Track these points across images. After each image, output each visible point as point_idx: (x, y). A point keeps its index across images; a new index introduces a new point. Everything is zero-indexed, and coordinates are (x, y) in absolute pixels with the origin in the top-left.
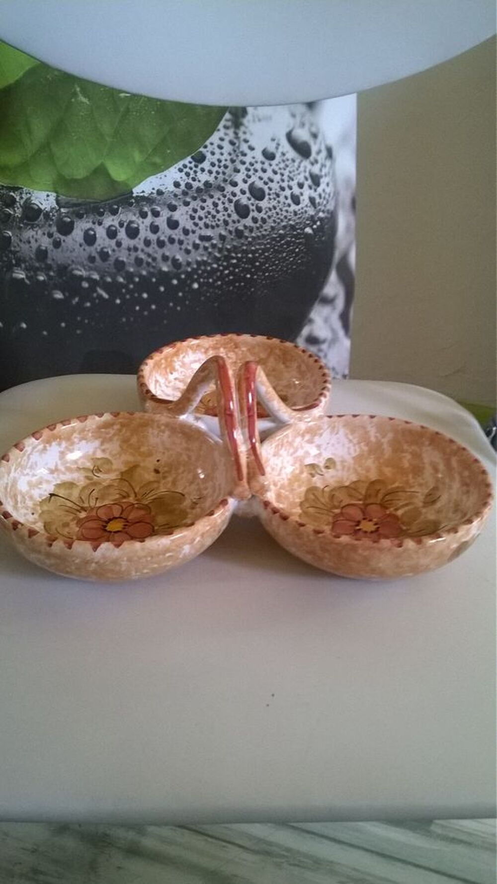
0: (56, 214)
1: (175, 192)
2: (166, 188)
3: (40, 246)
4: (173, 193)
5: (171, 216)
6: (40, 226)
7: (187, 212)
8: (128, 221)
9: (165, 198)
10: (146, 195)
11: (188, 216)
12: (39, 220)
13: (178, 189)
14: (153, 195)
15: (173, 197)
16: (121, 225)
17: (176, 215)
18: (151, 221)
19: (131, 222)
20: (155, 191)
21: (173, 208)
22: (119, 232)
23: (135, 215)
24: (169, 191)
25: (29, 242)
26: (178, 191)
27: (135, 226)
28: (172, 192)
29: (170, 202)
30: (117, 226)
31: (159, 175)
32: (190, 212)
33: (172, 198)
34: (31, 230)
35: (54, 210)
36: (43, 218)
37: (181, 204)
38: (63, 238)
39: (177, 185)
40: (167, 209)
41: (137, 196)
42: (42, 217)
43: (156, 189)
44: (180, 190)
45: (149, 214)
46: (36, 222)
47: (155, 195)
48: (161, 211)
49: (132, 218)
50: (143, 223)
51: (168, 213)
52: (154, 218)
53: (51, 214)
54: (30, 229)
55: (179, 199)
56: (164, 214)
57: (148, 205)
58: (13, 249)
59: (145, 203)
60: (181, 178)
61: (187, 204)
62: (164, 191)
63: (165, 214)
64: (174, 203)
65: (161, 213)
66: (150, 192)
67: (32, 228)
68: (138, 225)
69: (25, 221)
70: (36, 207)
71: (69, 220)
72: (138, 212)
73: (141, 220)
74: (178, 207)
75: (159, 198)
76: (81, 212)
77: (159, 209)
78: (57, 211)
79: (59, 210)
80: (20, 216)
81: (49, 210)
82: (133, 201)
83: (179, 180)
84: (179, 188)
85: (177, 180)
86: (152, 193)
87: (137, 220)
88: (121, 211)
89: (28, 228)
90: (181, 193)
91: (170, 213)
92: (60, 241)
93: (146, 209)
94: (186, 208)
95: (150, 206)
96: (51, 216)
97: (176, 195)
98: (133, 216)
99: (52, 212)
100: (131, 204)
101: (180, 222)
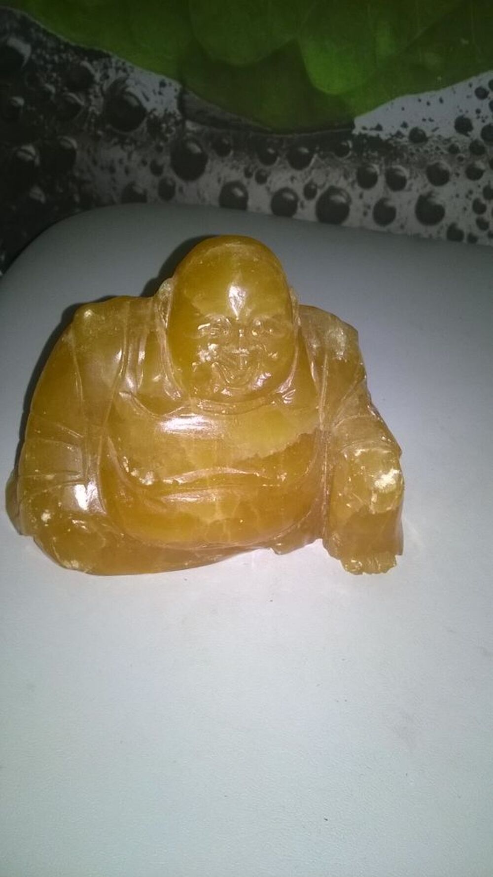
0: (174, 129)
1: (453, 140)
2: (435, 130)
3: (132, 184)
4: (448, 145)
5: (430, 195)
6: (139, 144)
7: (471, 192)
8: (327, 186)
9: (426, 152)
10: (384, 136)
11: (471, 203)
12: (139, 130)
13: (462, 137)
14: (399, 140)
15: (446, 152)
16: (309, 192)
17: (444, 195)
18: (381, 196)
19: (333, 190)
20: (406, 132)
21: (439, 177)
22: (302, 206)
23: (346, 176)
24: (439, 136)
25: (112, 170)
26: (462, 141)
27: (341, 199)
28: (449, 140)
29: (435, 161)
30: (300, 192)
31: (425, 96)
32: (478, 194)
33: (442, 153)
34: (118, 147)
35: (172, 120)
36: (146, 129)
37: (462, 171)
38: (179, 182)
39: (463, 125)
40: (425, 177)
41: (360, 135)
42: (144, 125)
43: (410, 128)
44: (467, 140)
45: (381, 180)
46: (132, 134)
47: (404, 141)
48: (410, 178)
49: (337, 182)
50: (361, 196)
51: (425, 186)
52: (388, 189)
53: (164, 125)
54: (115, 144)
55: (461, 159)
56: (414, 188)
57: (383, 159)
58: (77, 174)
59: (376, 154)
60: (478, 111)
61: (474, 174)
62: (428, 134)
63: (418, 185)
64: (445, 165)
65: (408, 183)
66: (394, 132)
67: (122, 142)
68: (349, 200)
69: (108, 126)
70: (135, 103)
71: (197, 149)
72: (355, 171)
73: (358, 189)
74: (453, 178)
75: (412, 148)
76: (226, 142)
77: (405, 172)
78: (177, 123)
79: (183, 122)
80: (98, 113)
81: (162, 115)
82: (351, 145)
83: (472, 115)
84: (467, 135)
85: (467, 116)
86: (399, 134)
87: (349, 189)
88: (317, 161)
89: (112, 142)
90: (467, 147)
91: (430, 187)
92: (174, 187)
93: (376, 168)
94: (470, 184)
95: (386, 163)
96: (163, 130)
97: (453, 150)
98: (342, 178)
99: (166, 123)
100: (342, 151)
101: (447, 211)
